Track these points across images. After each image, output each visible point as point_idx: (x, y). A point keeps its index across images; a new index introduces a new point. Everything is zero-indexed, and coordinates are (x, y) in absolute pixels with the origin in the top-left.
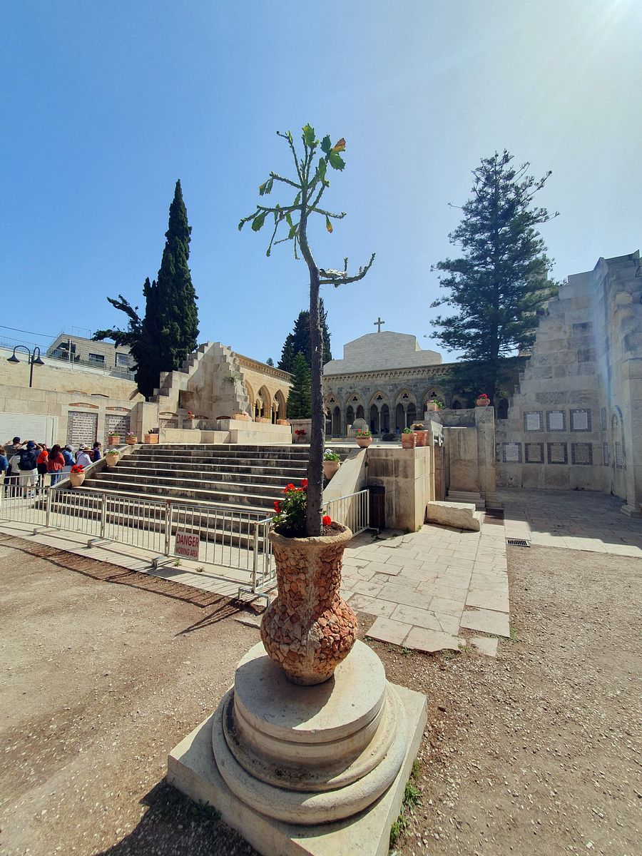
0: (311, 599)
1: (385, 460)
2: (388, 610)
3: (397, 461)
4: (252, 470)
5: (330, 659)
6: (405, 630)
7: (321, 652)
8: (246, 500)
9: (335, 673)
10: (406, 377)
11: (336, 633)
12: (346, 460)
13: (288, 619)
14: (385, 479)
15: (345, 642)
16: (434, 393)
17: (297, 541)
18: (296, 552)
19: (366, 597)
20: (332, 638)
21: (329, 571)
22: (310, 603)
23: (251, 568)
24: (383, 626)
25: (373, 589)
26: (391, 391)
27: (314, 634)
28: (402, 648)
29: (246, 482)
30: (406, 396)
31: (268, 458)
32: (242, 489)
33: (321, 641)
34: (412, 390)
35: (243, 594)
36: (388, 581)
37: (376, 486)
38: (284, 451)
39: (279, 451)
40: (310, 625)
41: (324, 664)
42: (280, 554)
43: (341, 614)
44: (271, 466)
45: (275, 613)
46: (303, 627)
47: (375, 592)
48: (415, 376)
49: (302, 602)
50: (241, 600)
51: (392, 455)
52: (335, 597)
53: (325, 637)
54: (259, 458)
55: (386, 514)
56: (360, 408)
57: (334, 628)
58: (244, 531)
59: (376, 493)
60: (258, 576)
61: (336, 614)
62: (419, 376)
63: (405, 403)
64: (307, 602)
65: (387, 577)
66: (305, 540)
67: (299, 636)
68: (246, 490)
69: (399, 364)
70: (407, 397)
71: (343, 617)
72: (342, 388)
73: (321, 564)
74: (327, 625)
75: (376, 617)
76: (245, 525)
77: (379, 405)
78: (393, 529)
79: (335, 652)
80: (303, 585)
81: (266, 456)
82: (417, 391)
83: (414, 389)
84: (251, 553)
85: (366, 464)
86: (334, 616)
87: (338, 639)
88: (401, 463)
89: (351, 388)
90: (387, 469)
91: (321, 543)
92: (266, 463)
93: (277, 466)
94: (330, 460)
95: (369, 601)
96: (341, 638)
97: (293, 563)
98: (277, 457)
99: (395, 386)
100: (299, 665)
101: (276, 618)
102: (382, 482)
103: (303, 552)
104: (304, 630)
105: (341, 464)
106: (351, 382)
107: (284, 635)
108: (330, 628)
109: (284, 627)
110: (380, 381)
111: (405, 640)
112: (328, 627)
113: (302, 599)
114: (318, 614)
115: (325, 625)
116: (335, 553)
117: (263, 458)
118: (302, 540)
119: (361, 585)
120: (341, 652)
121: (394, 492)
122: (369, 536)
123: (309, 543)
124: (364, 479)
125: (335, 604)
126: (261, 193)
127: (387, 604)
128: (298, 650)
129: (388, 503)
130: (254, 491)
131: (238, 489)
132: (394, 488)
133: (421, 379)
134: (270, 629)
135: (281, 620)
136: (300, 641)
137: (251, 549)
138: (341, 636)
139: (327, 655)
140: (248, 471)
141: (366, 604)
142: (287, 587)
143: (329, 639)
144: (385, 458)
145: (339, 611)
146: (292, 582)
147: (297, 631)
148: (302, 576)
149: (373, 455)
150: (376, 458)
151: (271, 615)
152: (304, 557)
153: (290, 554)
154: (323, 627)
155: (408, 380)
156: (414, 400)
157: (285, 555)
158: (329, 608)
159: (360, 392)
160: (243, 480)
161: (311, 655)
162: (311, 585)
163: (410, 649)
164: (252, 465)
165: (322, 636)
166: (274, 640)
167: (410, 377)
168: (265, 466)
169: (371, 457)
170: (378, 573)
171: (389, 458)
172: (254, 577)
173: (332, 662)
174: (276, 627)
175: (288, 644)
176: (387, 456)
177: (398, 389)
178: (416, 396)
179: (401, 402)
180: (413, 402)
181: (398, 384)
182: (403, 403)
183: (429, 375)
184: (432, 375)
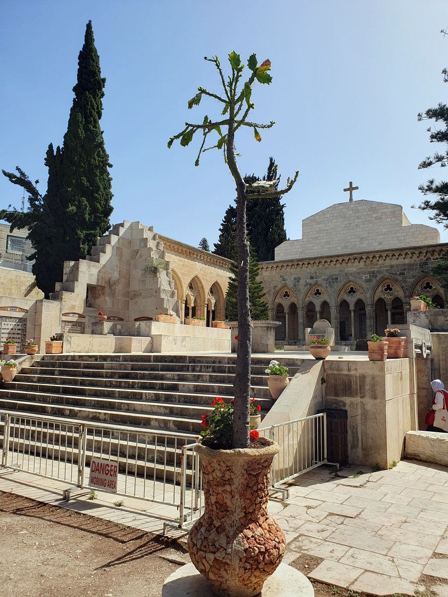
0: (237, 510)
1: (346, 375)
2: (338, 554)
3: (363, 378)
4: (180, 387)
5: (255, 569)
6: (354, 574)
7: (246, 562)
8: (171, 425)
9: (263, 591)
10: (388, 262)
11: (261, 545)
12: (297, 374)
13: (214, 530)
14: (347, 400)
15: (270, 554)
16: (428, 284)
17: (223, 452)
18: (222, 463)
19: (313, 540)
20: (256, 549)
21: (255, 484)
22: (236, 514)
23: (178, 503)
24: (329, 569)
25: (323, 531)
26: (368, 281)
27: (239, 543)
28: (348, 590)
29: (172, 402)
30: (389, 288)
31: (200, 371)
32: (167, 411)
33: (246, 550)
34: (397, 280)
35: (168, 531)
36: (342, 523)
37: (336, 410)
38: (220, 362)
39: (214, 362)
40: (235, 535)
41: (248, 574)
42: (206, 466)
43: (267, 528)
44: (203, 381)
45: (202, 526)
46: (228, 537)
47: (325, 535)
48: (401, 261)
49: (228, 513)
50: (167, 537)
51: (356, 369)
52: (262, 511)
53: (250, 547)
54: (188, 371)
55: (349, 446)
56: (325, 304)
57: (259, 540)
58: (170, 463)
59: (335, 417)
60: (185, 512)
61: (262, 528)
62: (407, 261)
63: (388, 298)
64: (232, 513)
65: (342, 519)
66: (232, 451)
67: (224, 545)
68: (172, 412)
69: (380, 243)
70: (391, 289)
71: (269, 531)
72: (299, 278)
73: (246, 476)
74: (252, 536)
75: (322, 559)
76: (171, 454)
77: (352, 300)
78: (360, 465)
79: (259, 563)
80: (228, 496)
81: (198, 369)
82: (405, 282)
83: (400, 278)
84: (178, 488)
85: (323, 380)
86: (260, 529)
87: (263, 550)
88: (368, 380)
89: (312, 278)
90: (350, 387)
91: (246, 454)
92: (197, 378)
93: (210, 382)
94: (276, 374)
95: (316, 543)
96: (267, 550)
97: (219, 475)
98: (211, 370)
99: (373, 274)
100: (224, 573)
101: (203, 530)
102: (344, 405)
103: (228, 464)
104: (230, 540)
105: (290, 380)
106: (311, 269)
107: (210, 544)
108: (255, 540)
109: (210, 537)
110: (353, 268)
111: (353, 583)
112: (253, 538)
113: (228, 511)
114: (244, 526)
115: (250, 536)
116: (261, 467)
117: (193, 370)
118: (228, 451)
119: (308, 526)
120: (266, 564)
121: (359, 417)
122: (326, 473)
123: (234, 455)
124: (320, 400)
125: (262, 519)
126: (190, 106)
127: (336, 547)
128: (224, 558)
129: (353, 432)
130: (182, 413)
131: (162, 411)
132: (359, 412)
133: (410, 265)
134: (197, 540)
135: (208, 530)
136: (225, 550)
137: (178, 484)
138: (266, 548)
139: (252, 565)
140: (175, 388)
141: (312, 546)
142: (213, 499)
143: (254, 549)
144: (346, 372)
145: (265, 525)
146: (218, 494)
147: (223, 541)
148: (228, 488)
149: (331, 369)
150: (335, 372)
151: (198, 528)
152: (229, 469)
153: (216, 466)
154: (248, 539)
155: (392, 266)
156: (400, 294)
157: (211, 467)
158: (256, 521)
159: (324, 284)
160: (168, 399)
161: (236, 563)
162: (237, 496)
163: (357, 592)
164: (179, 380)
165: (247, 546)
166: (201, 550)
167: (394, 262)
168: (196, 381)
169: (329, 372)
170: (331, 514)
171: (353, 373)
172: (181, 512)
173: (257, 573)
174: (203, 537)
175: (214, 553)
176: (349, 370)
177: (378, 278)
178: (402, 287)
179: (383, 297)
180: (399, 296)
181: (378, 272)
182: (385, 298)
183: (421, 260)
184: (425, 259)
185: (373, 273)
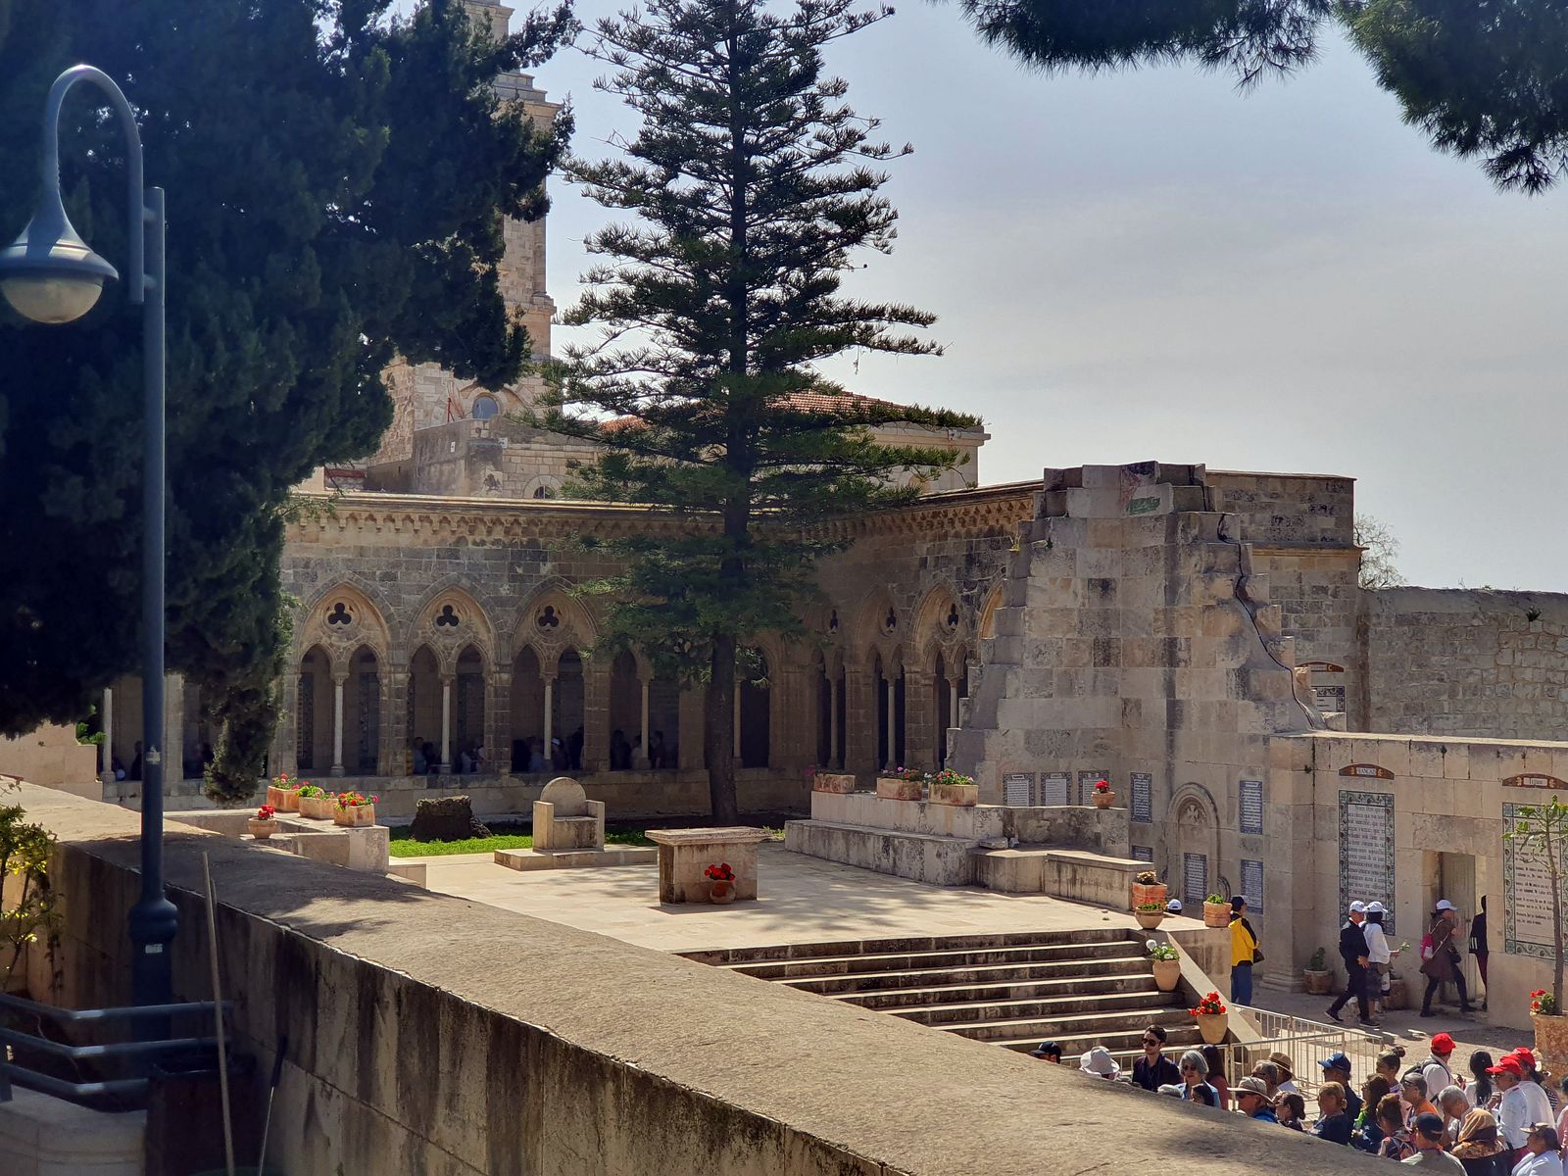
3: (1210, 949)
10: (352, 537)
16: (448, 609)
30: (340, 615)
34: (374, 595)
48: (390, 537)
62: (405, 540)
63: (340, 646)
70: (348, 620)
82: (396, 601)
83: (383, 589)
133: (414, 554)
144: (1193, 945)
155: (362, 551)
156: (377, 635)
167: (369, 539)
171: (1199, 944)
176: (1196, 941)
177: (319, 584)
178: (388, 619)
179: (325, 641)
180: (371, 644)
181: (320, 563)
182: (331, 645)
183: (443, 540)
184: (452, 539)
185: (306, 566)
